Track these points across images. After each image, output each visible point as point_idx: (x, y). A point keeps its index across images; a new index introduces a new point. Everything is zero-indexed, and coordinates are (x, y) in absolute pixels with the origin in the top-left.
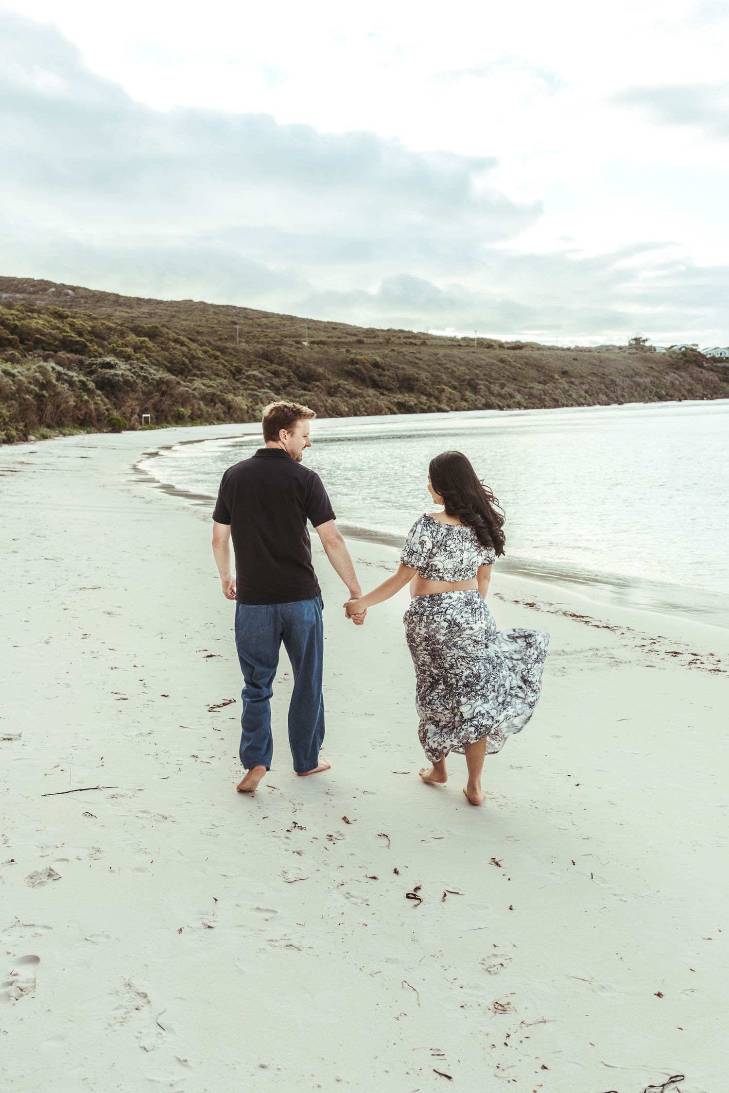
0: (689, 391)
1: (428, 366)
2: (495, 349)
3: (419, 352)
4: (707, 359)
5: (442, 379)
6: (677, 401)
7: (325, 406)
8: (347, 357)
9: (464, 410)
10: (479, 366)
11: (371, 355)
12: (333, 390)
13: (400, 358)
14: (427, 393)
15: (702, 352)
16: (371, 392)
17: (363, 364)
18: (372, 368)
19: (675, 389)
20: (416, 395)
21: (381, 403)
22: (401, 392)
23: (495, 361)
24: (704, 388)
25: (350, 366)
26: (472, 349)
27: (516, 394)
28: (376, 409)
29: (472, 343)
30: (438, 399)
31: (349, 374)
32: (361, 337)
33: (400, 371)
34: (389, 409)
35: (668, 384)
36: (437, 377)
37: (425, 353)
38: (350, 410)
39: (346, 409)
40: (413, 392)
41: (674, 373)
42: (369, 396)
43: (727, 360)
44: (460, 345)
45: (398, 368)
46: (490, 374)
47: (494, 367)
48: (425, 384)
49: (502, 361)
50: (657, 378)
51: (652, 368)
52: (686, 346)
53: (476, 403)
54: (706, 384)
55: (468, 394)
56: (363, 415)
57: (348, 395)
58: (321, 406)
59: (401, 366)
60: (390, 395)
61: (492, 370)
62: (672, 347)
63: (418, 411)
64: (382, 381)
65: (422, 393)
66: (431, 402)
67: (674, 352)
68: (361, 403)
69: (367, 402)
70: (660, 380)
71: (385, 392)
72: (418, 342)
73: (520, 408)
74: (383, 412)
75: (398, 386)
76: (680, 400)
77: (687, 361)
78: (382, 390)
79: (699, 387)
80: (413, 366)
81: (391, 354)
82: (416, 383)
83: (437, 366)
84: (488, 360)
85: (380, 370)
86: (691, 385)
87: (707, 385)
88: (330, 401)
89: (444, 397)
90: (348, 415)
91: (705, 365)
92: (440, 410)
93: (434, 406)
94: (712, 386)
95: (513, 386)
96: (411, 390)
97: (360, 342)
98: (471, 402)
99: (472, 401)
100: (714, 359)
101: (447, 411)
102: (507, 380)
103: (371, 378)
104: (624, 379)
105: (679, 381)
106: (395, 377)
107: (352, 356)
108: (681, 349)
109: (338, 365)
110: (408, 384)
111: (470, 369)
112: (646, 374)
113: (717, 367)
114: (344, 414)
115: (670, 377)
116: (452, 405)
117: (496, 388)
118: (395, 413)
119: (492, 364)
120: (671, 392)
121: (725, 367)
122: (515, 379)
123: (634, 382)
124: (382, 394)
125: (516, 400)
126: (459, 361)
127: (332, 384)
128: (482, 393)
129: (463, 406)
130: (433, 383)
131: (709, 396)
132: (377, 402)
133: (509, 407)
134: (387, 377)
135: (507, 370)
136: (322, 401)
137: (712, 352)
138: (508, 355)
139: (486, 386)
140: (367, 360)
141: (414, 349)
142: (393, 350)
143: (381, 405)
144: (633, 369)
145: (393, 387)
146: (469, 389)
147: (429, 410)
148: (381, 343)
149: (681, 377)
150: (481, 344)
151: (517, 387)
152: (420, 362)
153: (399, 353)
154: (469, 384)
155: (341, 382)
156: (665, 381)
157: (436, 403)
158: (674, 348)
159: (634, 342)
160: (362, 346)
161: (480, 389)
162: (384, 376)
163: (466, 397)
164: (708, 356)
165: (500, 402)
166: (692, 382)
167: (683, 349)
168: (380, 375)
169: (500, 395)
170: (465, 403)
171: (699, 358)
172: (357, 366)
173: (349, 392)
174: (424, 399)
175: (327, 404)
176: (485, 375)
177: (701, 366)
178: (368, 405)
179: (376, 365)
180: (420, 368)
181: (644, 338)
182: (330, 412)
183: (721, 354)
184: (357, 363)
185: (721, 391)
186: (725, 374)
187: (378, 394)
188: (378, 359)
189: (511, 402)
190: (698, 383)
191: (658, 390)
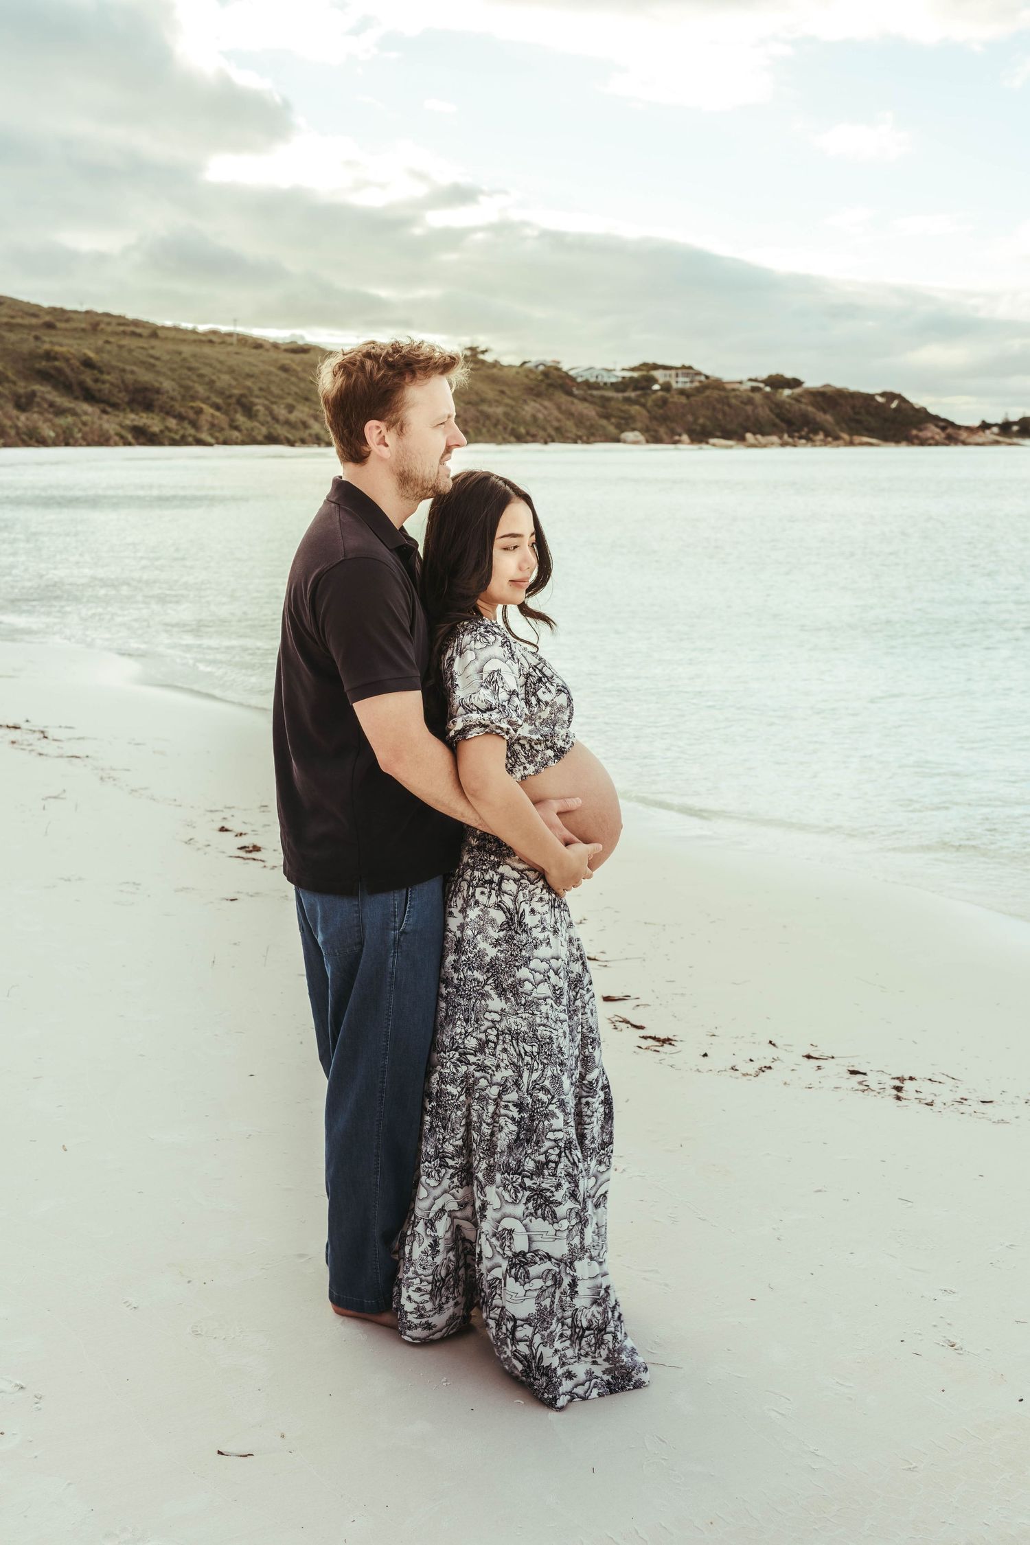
0: (557, 429)
1: (173, 370)
2: (267, 350)
3: (153, 348)
4: (579, 384)
5: (197, 392)
6: (541, 443)
7: (17, 427)
8: (39, 348)
9: (236, 443)
10: (249, 376)
11: (76, 347)
12: (23, 400)
13: (125, 354)
14: (176, 413)
15: (571, 373)
16: (86, 407)
17: (67, 360)
18: (82, 368)
19: (538, 426)
20: (158, 415)
21: (106, 426)
22: (132, 411)
23: (273, 369)
24: (577, 426)
25: (44, 363)
26: (230, 349)
27: (311, 422)
28: (100, 436)
29: (228, 339)
30: (194, 424)
31: (45, 376)
32: (48, 318)
33: (129, 377)
34: (122, 437)
35: (528, 418)
36: (187, 388)
37: (160, 349)
38: (57, 435)
39: (52, 434)
40: (152, 411)
41: (535, 401)
42: (86, 413)
43: (605, 387)
44: (211, 342)
45: (124, 370)
46: (269, 388)
47: (273, 378)
48: (172, 399)
49: (284, 369)
50: (512, 407)
51: (503, 392)
52: (544, 363)
53: (254, 433)
54: (580, 420)
55: (240, 418)
56: (81, 445)
57: (51, 410)
58: (11, 427)
59: (128, 368)
60: (117, 413)
61: (271, 382)
62: (525, 363)
63: (166, 443)
64: (100, 391)
65: (168, 413)
66: (185, 429)
67: (530, 370)
68: (75, 424)
69: (85, 424)
70: (517, 412)
71: (109, 409)
72: (145, 332)
73: (319, 444)
74: (112, 442)
75: (126, 399)
76: (546, 443)
77: (550, 385)
78: (102, 406)
79: (569, 424)
80: (147, 369)
81: (108, 347)
82: (156, 396)
83: (185, 371)
84: (263, 367)
85: (96, 372)
86: (559, 420)
87: (581, 422)
88: (23, 417)
89: (204, 420)
90: (55, 444)
91: (576, 391)
92: (200, 442)
93: (190, 435)
94: (588, 423)
95: (306, 409)
96: (148, 407)
97: (50, 326)
98: (245, 432)
99: (247, 430)
100: (588, 385)
101: (210, 445)
102: (296, 400)
103: (81, 384)
104: (467, 406)
105: (543, 414)
106: (121, 386)
107: (47, 346)
108: (537, 367)
109: (24, 360)
110: (143, 398)
111: (236, 379)
112: (497, 401)
113: (592, 396)
114: (50, 441)
115: (530, 408)
116: (217, 434)
117: (281, 412)
118: (130, 444)
119: (270, 373)
120: (533, 430)
121: (602, 397)
122: (307, 399)
123: (482, 412)
124: (104, 412)
125: (313, 432)
126: (218, 366)
127: (21, 391)
128: (261, 417)
129: (234, 437)
130: (183, 398)
131: (585, 438)
132: (101, 426)
133: (303, 442)
134: (107, 385)
135: (293, 383)
136: (10, 418)
137: (584, 374)
138: (293, 360)
139: (267, 408)
140: (71, 354)
141: (141, 343)
142: (107, 342)
143: (108, 431)
144: (477, 393)
145: (119, 401)
146: (239, 409)
147: (182, 441)
148: (83, 330)
149: (545, 408)
150: (243, 342)
151: (312, 412)
152: (157, 363)
153: (121, 347)
154: (239, 402)
155: (37, 387)
156: (524, 413)
157: (192, 431)
158: (527, 365)
159: (468, 353)
160: (53, 332)
161: (258, 411)
162: (104, 382)
163: (238, 423)
164: (579, 380)
165: (288, 432)
166: (560, 416)
167: (541, 368)
168: (96, 381)
169: (287, 423)
170: (236, 434)
171: (567, 381)
172: (57, 363)
173: (51, 405)
174: (172, 423)
175: (20, 424)
176: (261, 389)
177: (570, 394)
178: (86, 429)
179: (88, 363)
180: (158, 373)
181: (482, 348)
182: (25, 437)
183: (597, 377)
184: (55, 359)
185: (601, 433)
186: (603, 407)
187: (98, 411)
188: (91, 354)
189: (305, 434)
190: (568, 419)
191: (515, 426)
